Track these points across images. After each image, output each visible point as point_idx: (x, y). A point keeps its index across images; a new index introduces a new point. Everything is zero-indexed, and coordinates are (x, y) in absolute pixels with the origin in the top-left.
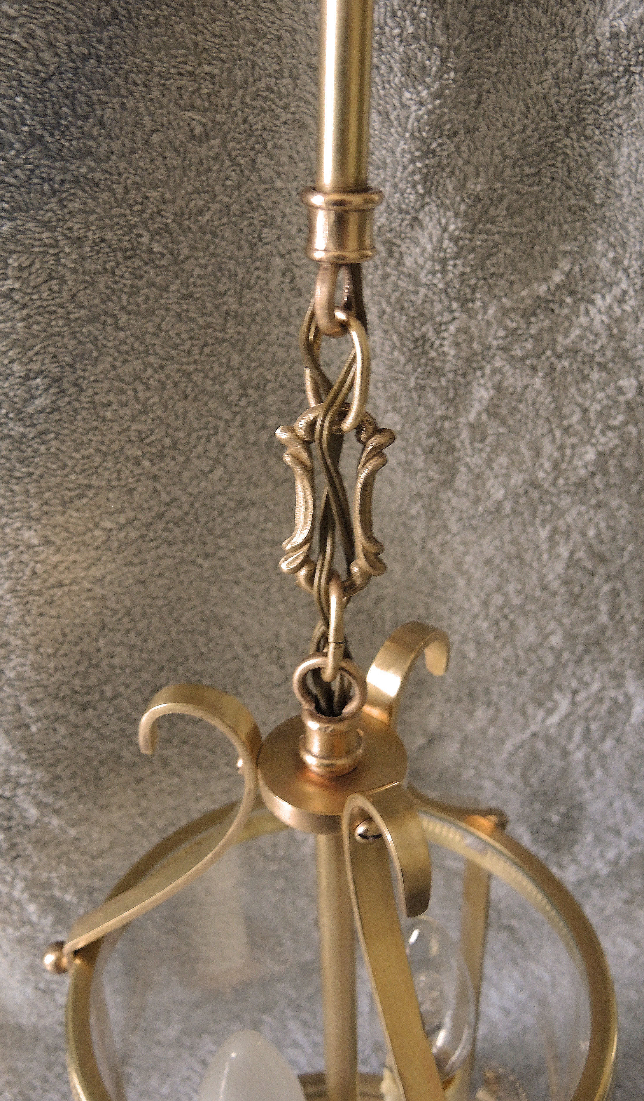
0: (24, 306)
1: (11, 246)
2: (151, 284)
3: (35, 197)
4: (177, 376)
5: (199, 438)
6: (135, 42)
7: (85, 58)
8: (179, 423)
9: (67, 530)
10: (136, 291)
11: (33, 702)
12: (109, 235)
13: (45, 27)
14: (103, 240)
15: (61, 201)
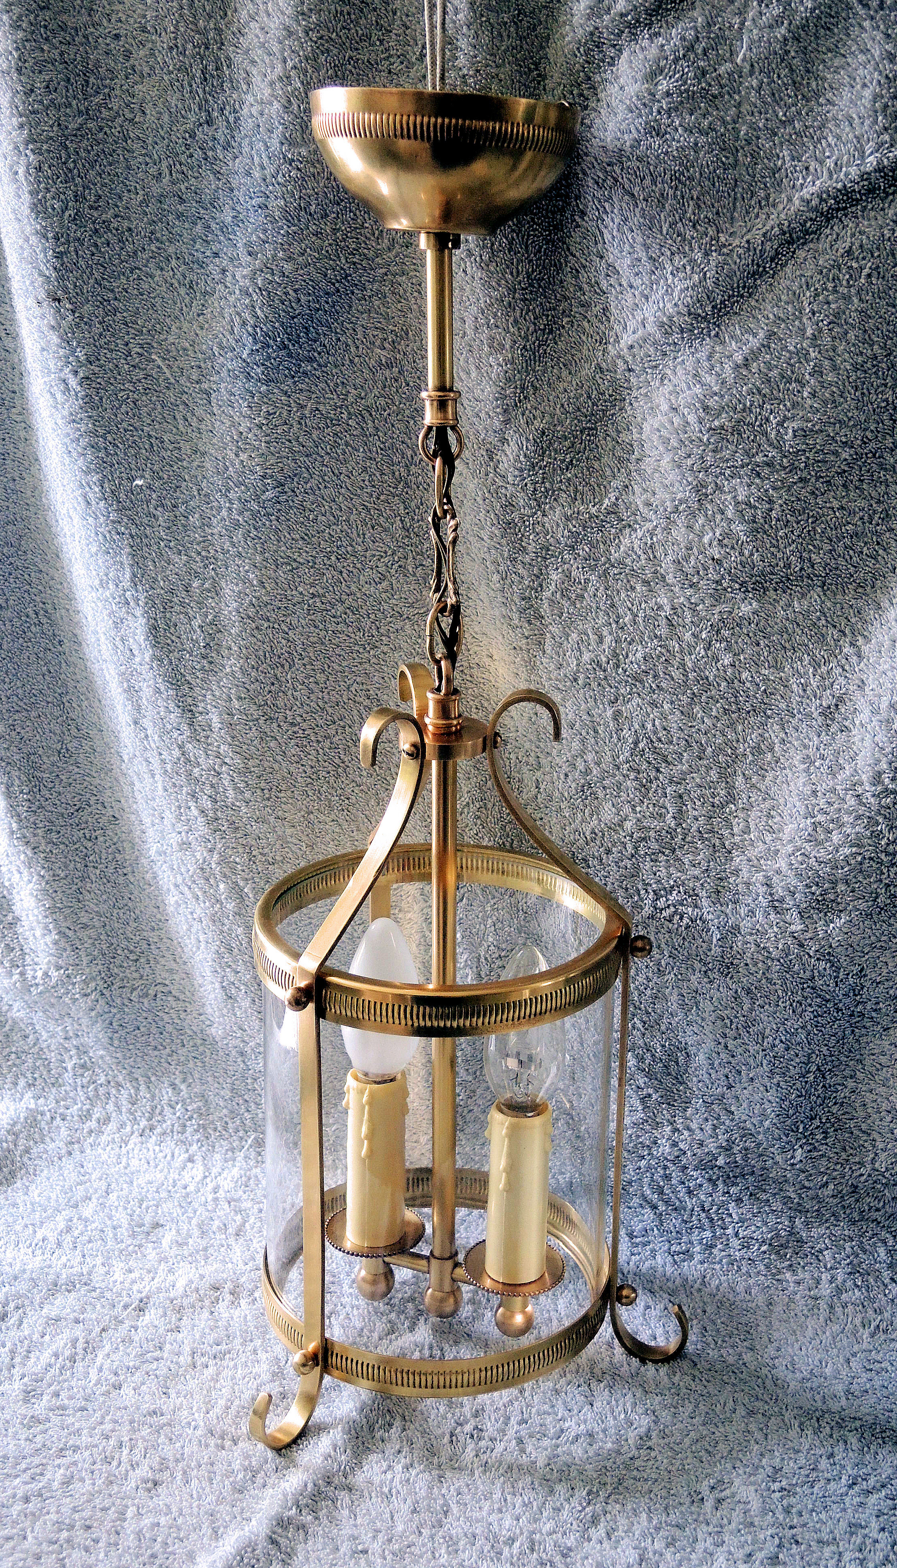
0: (267, 435)
1: (265, 400)
2: (347, 444)
3: (281, 377)
4: (360, 508)
5: (374, 556)
6: (350, 307)
7: (318, 310)
8: (360, 540)
9: (277, 584)
10: (336, 445)
11: (240, 698)
12: (321, 408)
13: (295, 291)
14: (317, 409)
15: (295, 382)
